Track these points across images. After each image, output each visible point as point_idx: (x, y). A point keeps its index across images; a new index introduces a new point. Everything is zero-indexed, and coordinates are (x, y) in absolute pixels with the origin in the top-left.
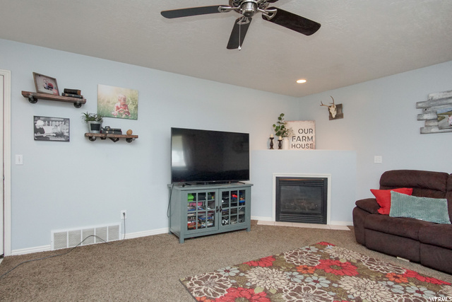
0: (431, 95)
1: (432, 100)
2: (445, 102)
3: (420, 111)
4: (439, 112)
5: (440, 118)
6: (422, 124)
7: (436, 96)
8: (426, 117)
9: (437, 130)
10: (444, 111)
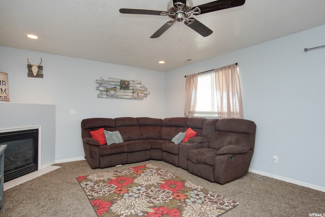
0: (103, 78)
1: (103, 80)
2: (109, 83)
3: (97, 85)
4: (108, 87)
5: (107, 91)
6: (98, 92)
7: (106, 79)
8: (101, 89)
9: (106, 96)
10: (110, 88)
